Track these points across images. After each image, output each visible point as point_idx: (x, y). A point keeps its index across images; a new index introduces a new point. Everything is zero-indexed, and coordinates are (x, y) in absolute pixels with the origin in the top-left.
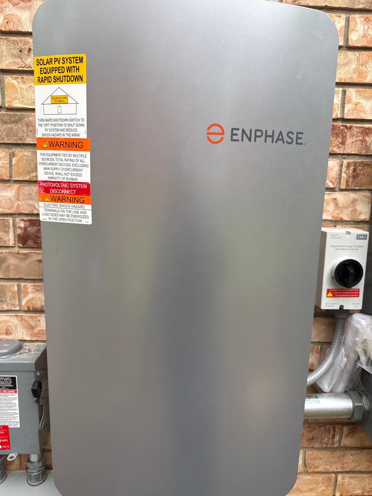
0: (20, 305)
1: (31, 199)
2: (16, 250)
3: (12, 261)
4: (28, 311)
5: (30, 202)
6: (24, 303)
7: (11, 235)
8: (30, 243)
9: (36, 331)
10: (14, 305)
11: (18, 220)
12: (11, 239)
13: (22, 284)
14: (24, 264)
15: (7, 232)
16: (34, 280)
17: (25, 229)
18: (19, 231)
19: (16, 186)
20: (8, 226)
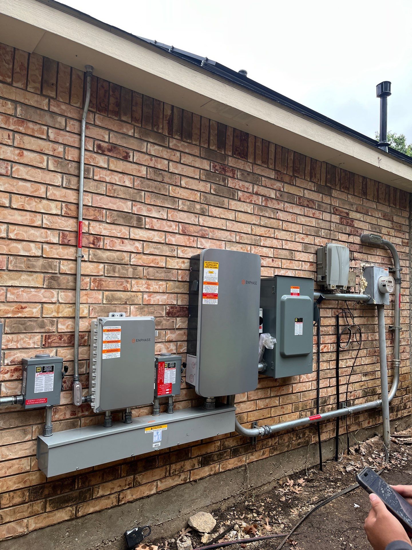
0: (165, 339)
1: (172, 299)
2: (165, 318)
3: (164, 322)
4: (168, 342)
5: (171, 300)
6: (166, 338)
7: (164, 312)
8: (170, 315)
9: (169, 349)
10: (163, 340)
11: (167, 306)
12: (164, 314)
13: (167, 331)
14: (168, 323)
15: (163, 311)
16: (170, 329)
17: (169, 310)
18: (167, 311)
19: (168, 294)
20: (164, 309)
